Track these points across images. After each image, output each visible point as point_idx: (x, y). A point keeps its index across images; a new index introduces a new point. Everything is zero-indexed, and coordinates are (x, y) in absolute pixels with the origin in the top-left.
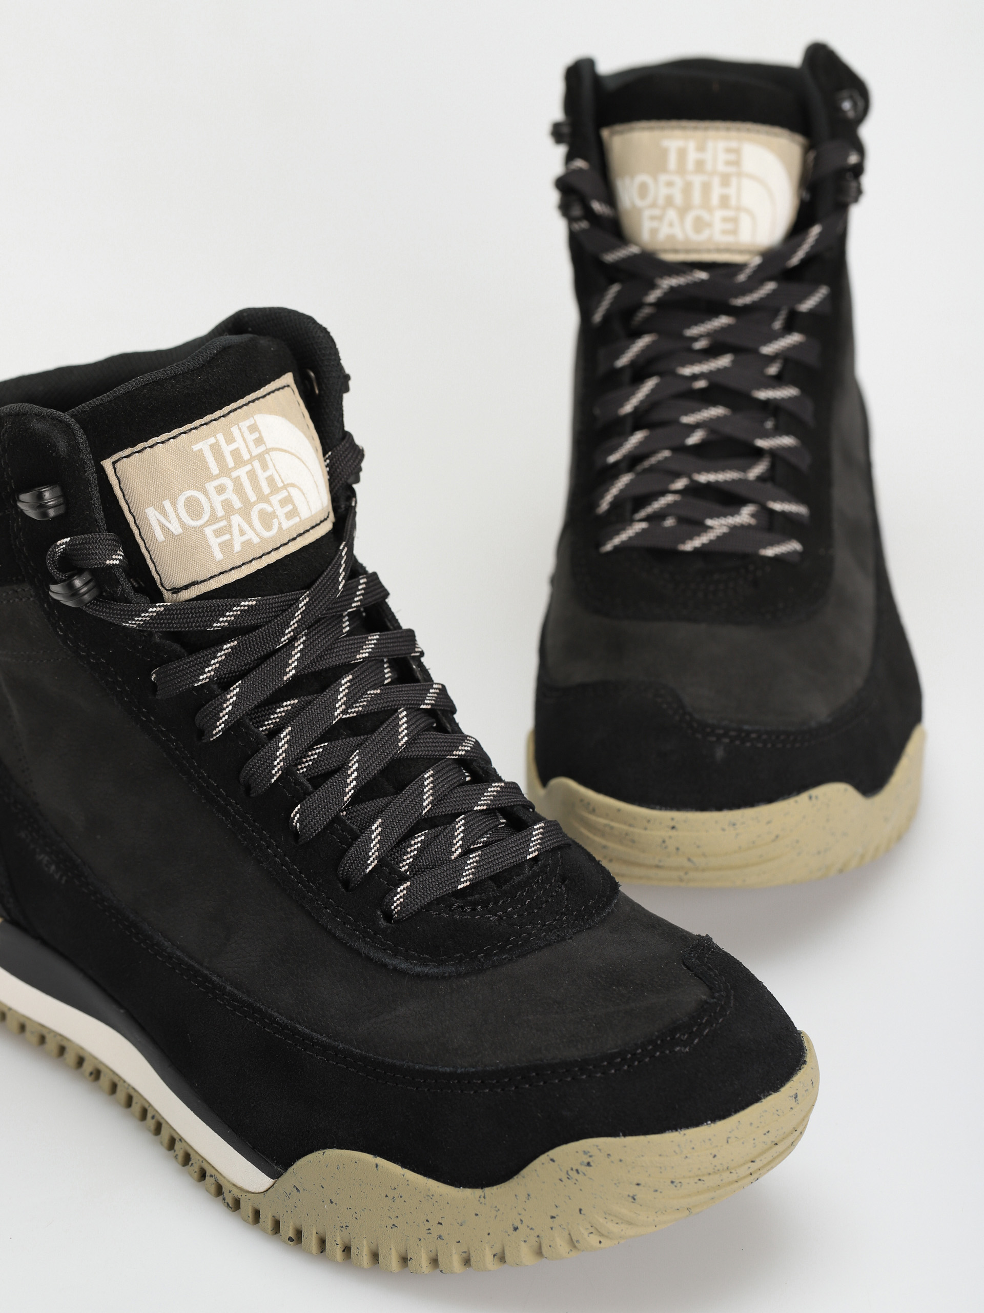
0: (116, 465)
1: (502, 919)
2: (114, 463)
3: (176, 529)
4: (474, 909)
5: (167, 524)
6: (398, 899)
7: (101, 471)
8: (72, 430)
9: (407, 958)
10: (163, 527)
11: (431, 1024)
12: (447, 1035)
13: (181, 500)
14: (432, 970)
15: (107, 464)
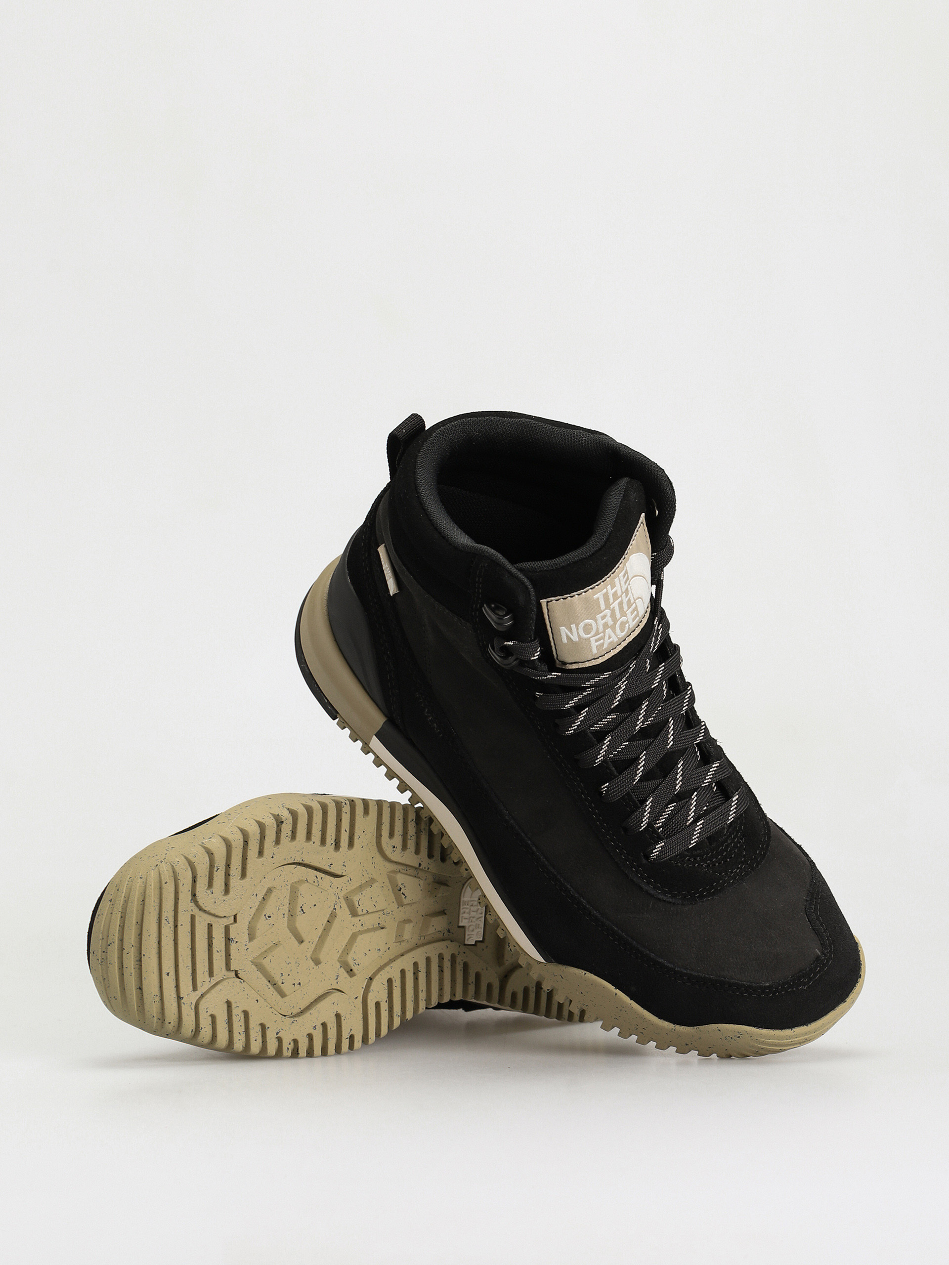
0: (549, 603)
1: (709, 866)
2: (548, 602)
3: (575, 638)
4: (695, 859)
5: (572, 637)
6: (656, 852)
7: (540, 606)
8: (529, 592)
9: (655, 888)
10: (568, 637)
11: (663, 930)
12: (671, 941)
13: (582, 625)
14: (668, 899)
15: (543, 602)
